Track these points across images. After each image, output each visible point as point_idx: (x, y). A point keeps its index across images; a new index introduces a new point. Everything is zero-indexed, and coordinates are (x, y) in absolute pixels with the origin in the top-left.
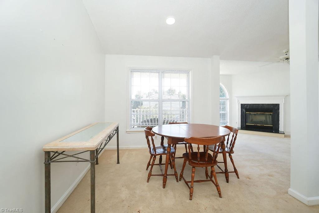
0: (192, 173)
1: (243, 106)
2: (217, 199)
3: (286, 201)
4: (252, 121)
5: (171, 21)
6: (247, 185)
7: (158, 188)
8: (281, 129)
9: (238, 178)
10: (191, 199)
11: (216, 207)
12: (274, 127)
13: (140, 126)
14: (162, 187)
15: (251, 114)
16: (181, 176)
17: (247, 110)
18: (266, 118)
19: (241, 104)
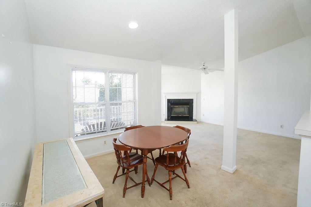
1: (169, 101)
2: (187, 190)
3: (223, 175)
4: (175, 113)
5: (133, 25)
6: (198, 171)
7: (138, 200)
8: (194, 118)
9: (190, 167)
10: (171, 199)
11: (192, 199)
12: (190, 117)
13: (86, 133)
14: (140, 197)
15: (174, 107)
16: (153, 179)
17: (172, 104)
18: (185, 109)
19: (168, 99)
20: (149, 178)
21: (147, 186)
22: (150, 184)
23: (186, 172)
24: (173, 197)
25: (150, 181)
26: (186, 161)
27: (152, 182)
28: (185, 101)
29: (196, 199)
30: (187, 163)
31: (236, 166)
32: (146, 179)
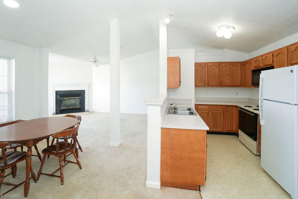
0: (60, 162)
1: (57, 93)
2: (79, 172)
4: (65, 106)
6: (89, 153)
8: (86, 108)
9: (82, 151)
10: (62, 184)
11: (84, 176)
12: (81, 108)
14: (23, 198)
15: (64, 99)
16: (40, 173)
17: (61, 96)
18: (76, 101)
19: (56, 91)
20: (34, 174)
21: (32, 183)
22: (36, 181)
23: (78, 157)
24: (64, 181)
25: (36, 177)
26: (78, 147)
27: (38, 178)
28: (76, 93)
29: (87, 175)
30: (78, 149)
31: (120, 141)
32: (30, 176)
